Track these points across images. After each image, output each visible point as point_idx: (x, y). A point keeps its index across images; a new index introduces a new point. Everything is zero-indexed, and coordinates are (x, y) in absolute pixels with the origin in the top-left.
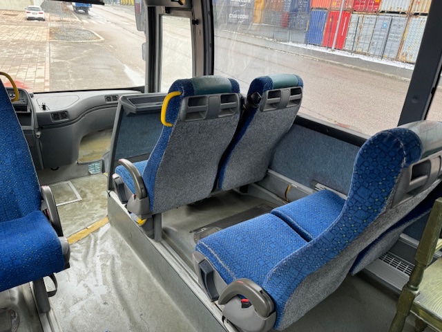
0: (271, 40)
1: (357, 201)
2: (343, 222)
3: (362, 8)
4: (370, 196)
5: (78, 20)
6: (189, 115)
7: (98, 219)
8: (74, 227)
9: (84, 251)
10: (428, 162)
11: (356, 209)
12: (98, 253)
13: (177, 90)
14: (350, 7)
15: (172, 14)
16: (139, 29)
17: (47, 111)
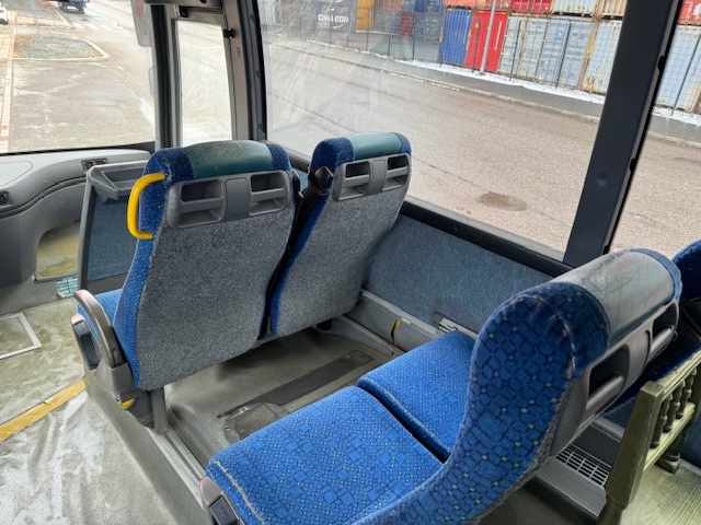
0: (385, 57)
1: (479, 442)
2: (453, 480)
3: (524, 7)
4: (504, 436)
5: (65, 23)
6: (184, 217)
7: (67, 384)
8: (20, 401)
9: (33, 449)
10: (624, 351)
11: (477, 458)
12: (60, 452)
13: (159, 171)
14: (507, 5)
15: (192, 17)
16: (141, 43)
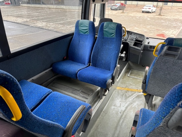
9: (130, 95)
17: (149, 45)
